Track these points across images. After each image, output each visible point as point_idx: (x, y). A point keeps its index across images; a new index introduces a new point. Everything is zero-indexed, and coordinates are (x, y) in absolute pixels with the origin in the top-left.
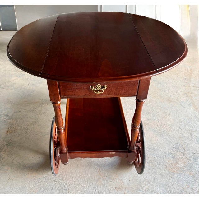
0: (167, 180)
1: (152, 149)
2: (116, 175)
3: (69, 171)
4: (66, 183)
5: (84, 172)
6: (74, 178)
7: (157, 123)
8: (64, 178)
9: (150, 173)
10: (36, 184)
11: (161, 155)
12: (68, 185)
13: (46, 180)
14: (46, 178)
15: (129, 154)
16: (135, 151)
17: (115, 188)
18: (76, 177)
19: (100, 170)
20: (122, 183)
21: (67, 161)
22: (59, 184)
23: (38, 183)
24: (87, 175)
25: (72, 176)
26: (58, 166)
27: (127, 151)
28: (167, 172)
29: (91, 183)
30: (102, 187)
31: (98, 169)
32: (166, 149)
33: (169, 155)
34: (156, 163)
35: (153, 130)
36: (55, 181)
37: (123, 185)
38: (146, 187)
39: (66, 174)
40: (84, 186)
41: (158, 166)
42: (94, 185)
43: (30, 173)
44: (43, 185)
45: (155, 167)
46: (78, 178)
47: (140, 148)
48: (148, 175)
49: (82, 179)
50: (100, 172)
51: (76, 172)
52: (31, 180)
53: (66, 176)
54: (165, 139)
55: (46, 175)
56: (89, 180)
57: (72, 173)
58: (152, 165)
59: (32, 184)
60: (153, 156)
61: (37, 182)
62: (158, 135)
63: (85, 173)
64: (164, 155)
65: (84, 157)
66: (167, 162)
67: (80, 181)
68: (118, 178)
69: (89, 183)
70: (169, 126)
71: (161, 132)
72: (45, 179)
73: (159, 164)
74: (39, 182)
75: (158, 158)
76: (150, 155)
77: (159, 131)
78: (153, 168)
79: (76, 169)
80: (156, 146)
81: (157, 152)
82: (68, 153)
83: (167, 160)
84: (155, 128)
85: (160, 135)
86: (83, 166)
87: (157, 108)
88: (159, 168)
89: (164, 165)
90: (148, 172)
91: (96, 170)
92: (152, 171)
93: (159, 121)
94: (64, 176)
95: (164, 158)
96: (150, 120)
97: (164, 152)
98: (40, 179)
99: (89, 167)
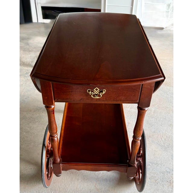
1: (155, 164)
2: (114, 190)
3: (63, 185)
7: (161, 136)
8: (57, 192)
9: (152, 190)
11: (164, 171)
15: (129, 168)
16: (136, 165)
19: (96, 184)
21: (60, 173)
25: (65, 190)
26: (50, 178)
27: (127, 165)
28: (171, 189)
35: (157, 143)
39: (59, 187)
45: (158, 183)
47: (141, 164)
51: (70, 186)
53: (59, 189)
55: (37, 188)
57: (65, 186)
58: (154, 182)
60: (156, 171)
62: (162, 149)
63: (80, 188)
64: (168, 171)
71: (165, 145)
72: (36, 191)
73: (162, 180)
75: (161, 174)
76: (152, 170)
77: (163, 145)
78: (155, 185)
79: (70, 182)
80: (159, 161)
81: (160, 167)
82: (62, 163)
83: (171, 177)
84: (159, 142)
85: (164, 149)
86: (78, 180)
87: (162, 120)
88: (162, 185)
89: (167, 182)
90: (150, 189)
91: (92, 185)
92: (154, 187)
93: (164, 134)
94: (57, 190)
95: (167, 174)
96: (154, 132)
97: (168, 168)
98: (30, 191)
99: (85, 181)
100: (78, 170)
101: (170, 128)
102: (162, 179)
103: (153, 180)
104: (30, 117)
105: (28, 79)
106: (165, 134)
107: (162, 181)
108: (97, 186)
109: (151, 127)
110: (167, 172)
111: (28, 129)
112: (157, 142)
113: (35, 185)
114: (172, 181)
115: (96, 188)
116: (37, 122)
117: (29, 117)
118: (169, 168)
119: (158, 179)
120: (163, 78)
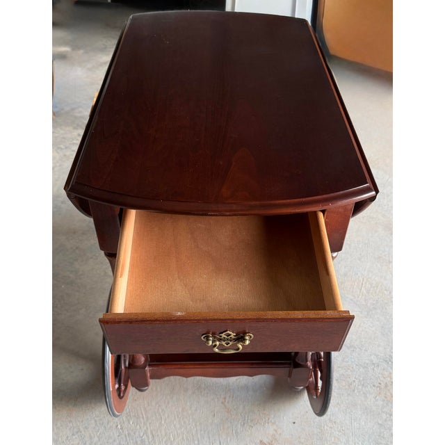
0: (380, 422)
1: (348, 348)
2: (264, 410)
3: (154, 404)
4: (146, 433)
5: (188, 404)
6: (166, 420)
7: (360, 284)
8: (142, 419)
9: (342, 406)
10: (73, 435)
11: (367, 361)
12: (150, 436)
13: (96, 425)
14: (97, 419)
15: (295, 370)
16: (309, 364)
17: (261, 441)
18: (168, 417)
19: (225, 398)
20: (276, 431)
21: (147, 385)
22: (129, 434)
23: (77, 432)
24: (196, 410)
25: (160, 414)
26: (124, 393)
27: (290, 364)
28: (382, 403)
29: (205, 432)
30: (231, 440)
31: (222, 396)
32: (379, 346)
33: (386, 361)
34: (356, 381)
35: (352, 300)
36: (119, 426)
37: (280, 434)
38: (333, 439)
39: (145, 409)
40: (187, 439)
41: (360, 387)
42: (211, 436)
43: (57, 408)
44: (91, 438)
45: (354, 391)
46: (175, 419)
47: (321, 358)
48: (337, 409)
49: (185, 422)
50: (226, 403)
51: (170, 405)
52: (61, 426)
53: (146, 415)
54: (378, 323)
55: (97, 413)
56: (200, 424)
57: (159, 406)
58: (347, 387)
59: (64, 433)
60: (350, 363)
61: (75, 430)
62: (361, 312)
63: (191, 408)
64: (374, 362)
65: (187, 376)
66: (382, 379)
67: (178, 426)
68: (269, 419)
69: (201, 431)
70: (386, 290)
71: (369, 305)
72: (96, 421)
73: (362, 383)
74: (81, 429)
75: (361, 369)
76: (343, 361)
77: (364, 303)
78: (349, 394)
79: (169, 397)
80: (356, 340)
81: (359, 354)
82: (149, 365)
83: (380, 375)
84: (356, 296)
85: (366, 313)
86: (186, 390)
87: (360, 246)
88: (364, 393)
89: (374, 386)
90: (338, 404)
91: (216, 400)
92: (348, 400)
93: (365, 279)
94: (141, 415)
95: (373, 369)
96: (345, 275)
97: (375, 355)
98: (82, 421)
99: (201, 392)
100: (186, 377)
101: (379, 265)
102: (363, 380)
103: (344, 384)
104: (74, 248)
105: (65, 155)
106: (367, 280)
107: (363, 385)
108: (228, 402)
109: (339, 263)
110: (374, 364)
111: (71, 275)
112: (353, 298)
113: (93, 408)
114: (382, 384)
115: (225, 406)
116: (91, 258)
117: (72, 248)
118: (377, 356)
119: (354, 381)
120: (374, 193)
